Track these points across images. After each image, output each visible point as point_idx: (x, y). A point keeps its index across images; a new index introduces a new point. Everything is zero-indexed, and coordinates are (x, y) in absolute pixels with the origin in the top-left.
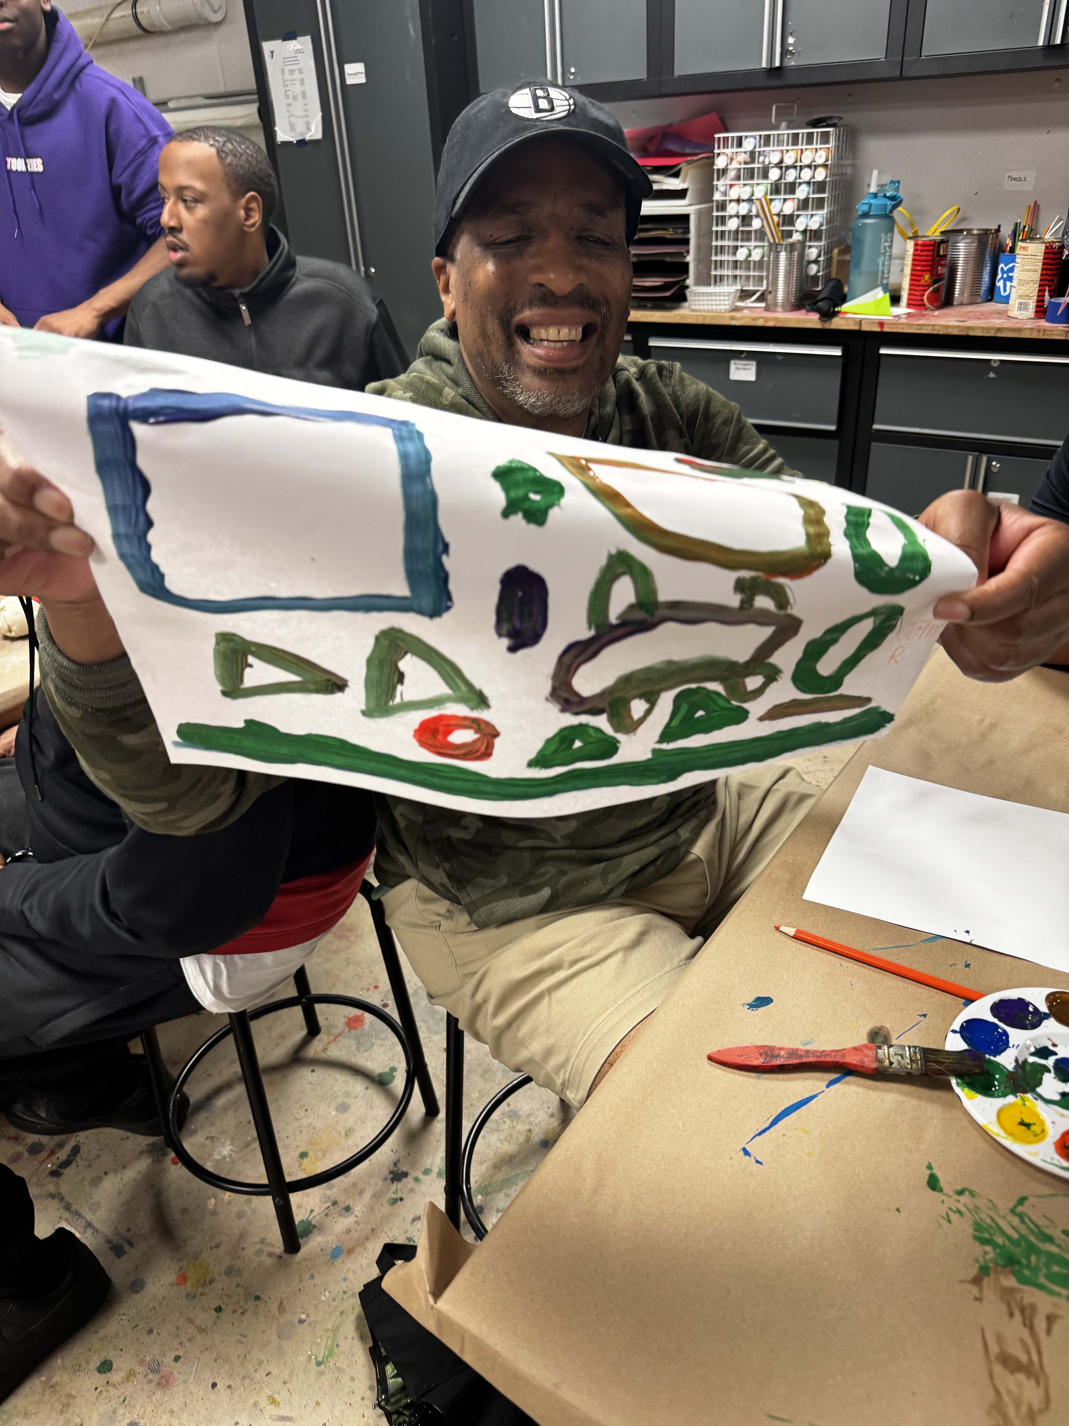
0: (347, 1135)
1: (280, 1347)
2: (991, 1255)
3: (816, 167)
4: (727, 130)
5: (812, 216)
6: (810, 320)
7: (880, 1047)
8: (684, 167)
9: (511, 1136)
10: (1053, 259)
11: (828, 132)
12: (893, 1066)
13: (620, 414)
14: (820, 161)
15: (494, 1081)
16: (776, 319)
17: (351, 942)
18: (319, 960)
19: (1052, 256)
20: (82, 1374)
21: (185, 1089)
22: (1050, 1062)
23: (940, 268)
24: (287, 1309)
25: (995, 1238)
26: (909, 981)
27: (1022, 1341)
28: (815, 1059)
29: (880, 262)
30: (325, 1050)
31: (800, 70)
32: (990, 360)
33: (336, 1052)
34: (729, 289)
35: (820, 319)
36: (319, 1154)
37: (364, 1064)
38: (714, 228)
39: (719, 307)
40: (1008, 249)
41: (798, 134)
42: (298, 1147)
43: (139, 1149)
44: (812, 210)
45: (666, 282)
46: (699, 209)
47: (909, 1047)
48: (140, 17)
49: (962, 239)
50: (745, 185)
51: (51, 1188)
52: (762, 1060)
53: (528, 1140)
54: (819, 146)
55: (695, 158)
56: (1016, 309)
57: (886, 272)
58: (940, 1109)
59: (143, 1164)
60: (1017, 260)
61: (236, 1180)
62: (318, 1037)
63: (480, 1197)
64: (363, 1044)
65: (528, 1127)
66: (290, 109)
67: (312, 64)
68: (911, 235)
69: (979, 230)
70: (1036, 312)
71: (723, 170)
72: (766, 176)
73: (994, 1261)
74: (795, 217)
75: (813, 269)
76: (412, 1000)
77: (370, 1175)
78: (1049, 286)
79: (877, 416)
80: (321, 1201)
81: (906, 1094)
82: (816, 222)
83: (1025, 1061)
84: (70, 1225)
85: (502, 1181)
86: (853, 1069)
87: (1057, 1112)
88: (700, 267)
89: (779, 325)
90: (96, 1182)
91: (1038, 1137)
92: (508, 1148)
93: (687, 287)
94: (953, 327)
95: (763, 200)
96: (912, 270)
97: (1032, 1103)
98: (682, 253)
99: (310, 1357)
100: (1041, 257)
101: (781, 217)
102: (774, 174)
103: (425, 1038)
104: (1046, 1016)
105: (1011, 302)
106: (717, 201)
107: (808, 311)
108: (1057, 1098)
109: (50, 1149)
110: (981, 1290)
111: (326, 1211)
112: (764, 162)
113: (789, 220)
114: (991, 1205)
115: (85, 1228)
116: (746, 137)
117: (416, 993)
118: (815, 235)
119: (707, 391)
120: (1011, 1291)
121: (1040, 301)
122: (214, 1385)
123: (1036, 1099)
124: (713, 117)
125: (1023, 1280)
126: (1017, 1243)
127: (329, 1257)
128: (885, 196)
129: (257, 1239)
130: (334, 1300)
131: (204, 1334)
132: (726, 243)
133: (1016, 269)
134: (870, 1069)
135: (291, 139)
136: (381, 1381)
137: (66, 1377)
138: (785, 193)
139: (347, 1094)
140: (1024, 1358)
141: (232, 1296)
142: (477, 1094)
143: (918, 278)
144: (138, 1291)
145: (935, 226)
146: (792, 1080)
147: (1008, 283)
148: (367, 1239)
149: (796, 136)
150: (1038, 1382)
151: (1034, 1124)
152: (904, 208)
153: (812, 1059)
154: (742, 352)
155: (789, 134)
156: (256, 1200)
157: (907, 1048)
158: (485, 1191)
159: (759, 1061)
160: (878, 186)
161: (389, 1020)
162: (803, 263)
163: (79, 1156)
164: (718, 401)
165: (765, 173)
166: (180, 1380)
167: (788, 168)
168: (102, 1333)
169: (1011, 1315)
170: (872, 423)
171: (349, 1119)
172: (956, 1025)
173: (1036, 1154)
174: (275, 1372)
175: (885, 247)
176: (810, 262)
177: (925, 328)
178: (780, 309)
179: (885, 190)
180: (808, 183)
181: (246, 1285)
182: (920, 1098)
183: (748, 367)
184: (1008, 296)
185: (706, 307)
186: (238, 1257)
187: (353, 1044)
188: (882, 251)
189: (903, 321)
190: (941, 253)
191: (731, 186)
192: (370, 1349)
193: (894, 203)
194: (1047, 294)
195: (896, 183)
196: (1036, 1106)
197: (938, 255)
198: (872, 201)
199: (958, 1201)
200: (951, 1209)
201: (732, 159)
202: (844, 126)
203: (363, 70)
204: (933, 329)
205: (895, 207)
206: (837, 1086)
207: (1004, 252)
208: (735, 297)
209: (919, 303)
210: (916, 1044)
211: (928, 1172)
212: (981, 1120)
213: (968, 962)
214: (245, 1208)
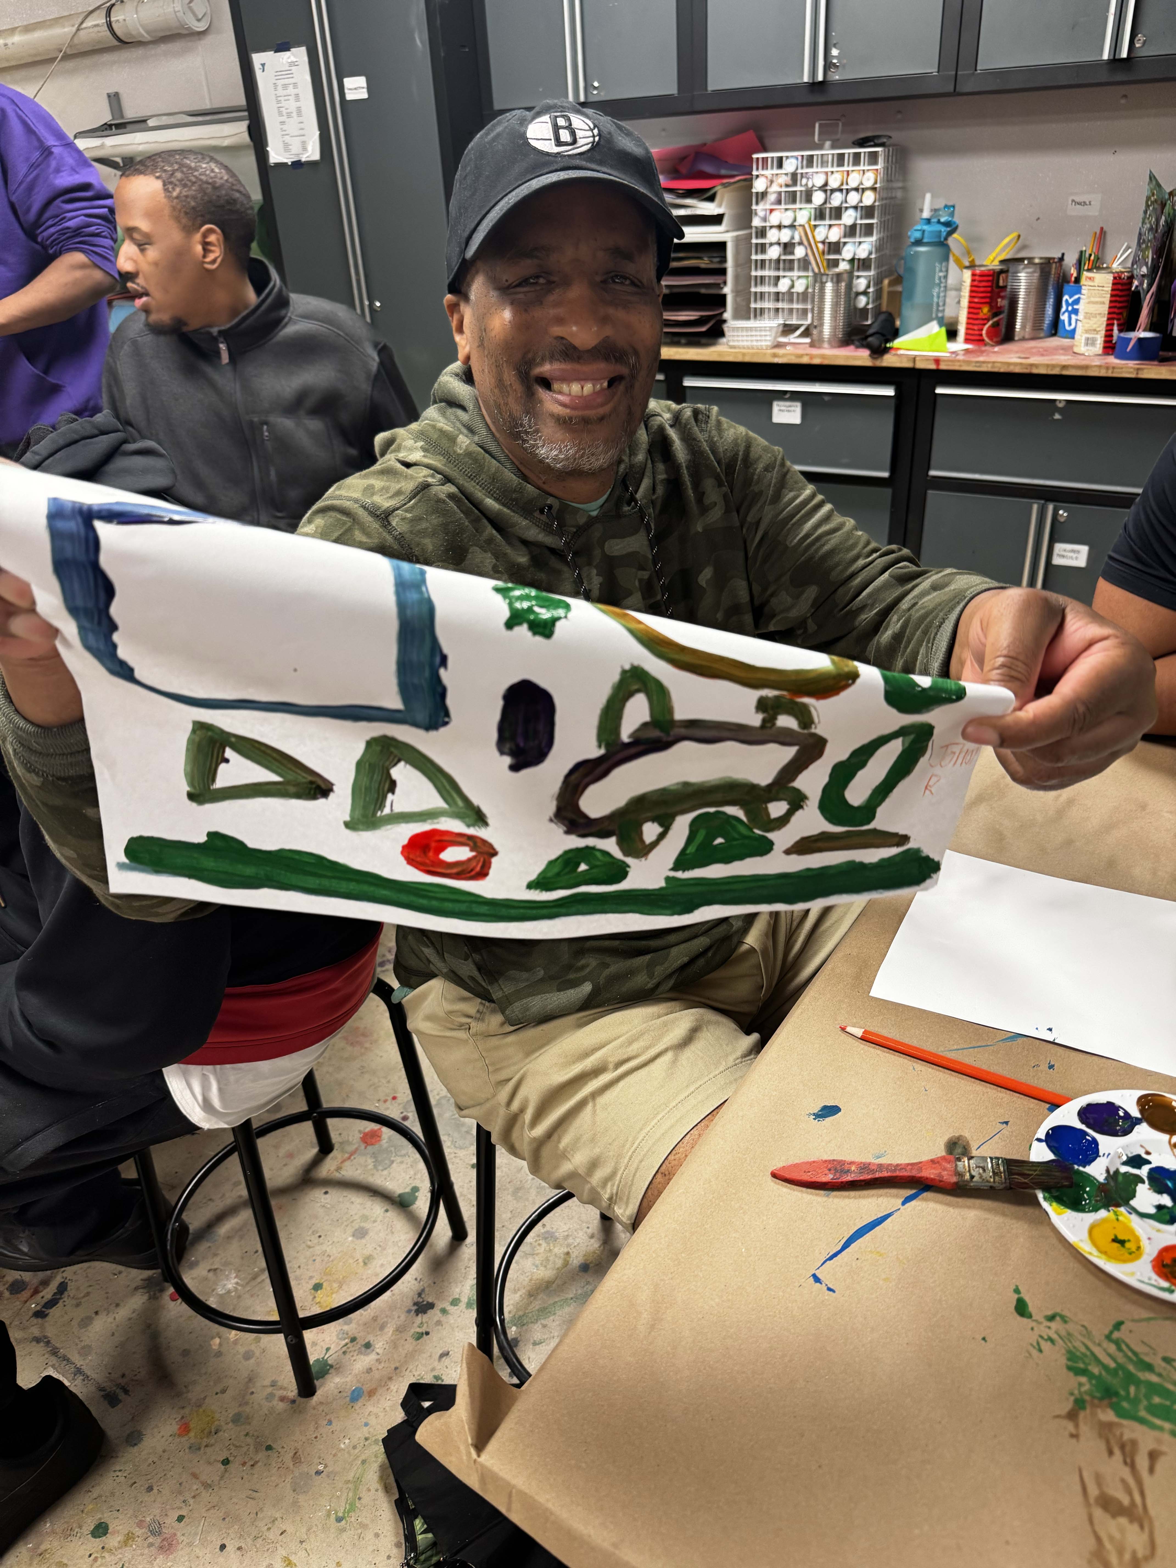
0: (365, 1264)
1: (295, 1503)
2: (1087, 1387)
3: (864, 190)
4: (765, 150)
5: (860, 243)
6: (860, 357)
7: (959, 1159)
8: (719, 189)
9: (547, 1260)
10: (1121, 290)
11: (876, 153)
12: (975, 1179)
13: (653, 462)
14: (868, 183)
15: (527, 1199)
16: (823, 356)
17: (366, 1048)
18: (331, 1069)
19: (1120, 287)
20: (73, 1539)
21: (184, 1216)
22: (1144, 1172)
23: (999, 300)
24: (303, 1460)
25: (1090, 1368)
26: (988, 1085)
27: (1123, 1481)
28: (889, 1174)
29: (935, 294)
30: (338, 1169)
31: (844, 84)
32: (1055, 401)
33: (350, 1172)
34: (771, 324)
35: (870, 356)
36: (335, 1285)
37: (383, 1183)
38: (754, 257)
39: (759, 343)
40: (1073, 279)
41: (843, 154)
42: (311, 1278)
43: (134, 1285)
44: (860, 236)
45: (702, 316)
46: (737, 236)
47: (991, 1159)
48: (115, 26)
49: (1024, 269)
50: (786, 210)
51: (35, 1331)
52: (831, 1176)
53: (566, 1263)
54: (866, 168)
55: (732, 180)
56: (1083, 344)
57: (941, 304)
58: (1026, 1226)
59: (137, 1302)
60: (1083, 291)
61: (245, 1317)
62: (331, 1155)
63: (514, 1328)
64: (382, 1161)
65: (566, 1250)
66: (284, 127)
67: (308, 78)
68: (967, 264)
69: (1041, 258)
70: (1105, 348)
71: (762, 193)
72: (809, 200)
73: (1090, 1393)
74: (841, 245)
75: (862, 301)
76: (436, 1111)
77: (392, 1307)
78: (1118, 320)
79: (933, 462)
80: (337, 1336)
81: (989, 1210)
82: (864, 250)
83: (1117, 1172)
84: (59, 1373)
85: (538, 1311)
86: (930, 1183)
87: (1153, 1227)
88: (738, 299)
89: (826, 362)
90: (86, 1322)
91: (1133, 1255)
92: (545, 1273)
93: (725, 321)
94: (1016, 364)
95: (807, 226)
96: (970, 302)
97: (1125, 1217)
98: (719, 284)
99: (329, 1511)
100: (1108, 288)
101: (827, 245)
102: (818, 198)
103: (450, 1153)
104: (1138, 1121)
105: (1077, 336)
106: (756, 227)
107: (857, 347)
108: (1153, 1211)
109: (34, 1286)
110: (1077, 1426)
111: (344, 1349)
112: (806, 185)
113: (835, 247)
114: (1085, 1332)
115: (75, 1375)
116: (787, 157)
117: (439, 1104)
118: (864, 264)
119: (747, 434)
120: (1110, 1426)
121: (1109, 335)
122: (223, 1547)
123: (1130, 1213)
124: (751, 135)
125: (1122, 1413)
126: (1114, 1373)
127: (348, 1399)
128: (939, 222)
129: (267, 1382)
130: (354, 1447)
131: (210, 1490)
132: (766, 273)
133: (1081, 301)
134: (949, 1183)
135: (285, 161)
136: (410, 1537)
137: (56, 1543)
138: (830, 219)
139: (365, 1218)
140: (1126, 1501)
141: (241, 1447)
142: (509, 1215)
143: (975, 311)
144: (136, 1444)
145: (994, 255)
146: (864, 1197)
147: (1073, 317)
148: (390, 1379)
149: (841, 157)
150: (1142, 1527)
151: (1129, 1241)
152: (960, 235)
153: (885, 1174)
154: (785, 392)
155: (833, 155)
156: (266, 1338)
157: (989, 1160)
158: (520, 1321)
159: (829, 1177)
160: (932, 210)
161: (409, 1134)
162: (851, 295)
163: (66, 1294)
164: (758, 445)
165: (808, 197)
166: (184, 1543)
167: (833, 191)
168: (96, 1492)
169: (1111, 1453)
170: (928, 469)
171: (366, 1246)
172: (1041, 1133)
173: (1133, 1274)
174: (290, 1529)
175: (940, 278)
176: (858, 294)
177: (985, 365)
178: (826, 345)
179: (940, 215)
180: (855, 208)
181: (256, 1434)
182: (1004, 1214)
183: (792, 409)
184: (1074, 330)
185: (745, 343)
186: (247, 1403)
187: (370, 1161)
188: (937, 281)
189: (961, 357)
190: (1001, 283)
191: (771, 211)
192: (396, 1501)
193: (949, 229)
194: (1115, 328)
195: (950, 208)
196: (1130, 1221)
197: (998, 286)
198: (926, 227)
199: (1049, 1328)
200: (1041, 1337)
201: (772, 182)
202: (894, 145)
203: (365, 85)
204: (993, 367)
205: (950, 234)
206: (913, 1203)
207: (1068, 282)
208: (777, 333)
209: (978, 338)
210: (998, 1155)
211: (1016, 1296)
212: (1071, 1237)
213: (1052, 1063)
214: (253, 1347)
